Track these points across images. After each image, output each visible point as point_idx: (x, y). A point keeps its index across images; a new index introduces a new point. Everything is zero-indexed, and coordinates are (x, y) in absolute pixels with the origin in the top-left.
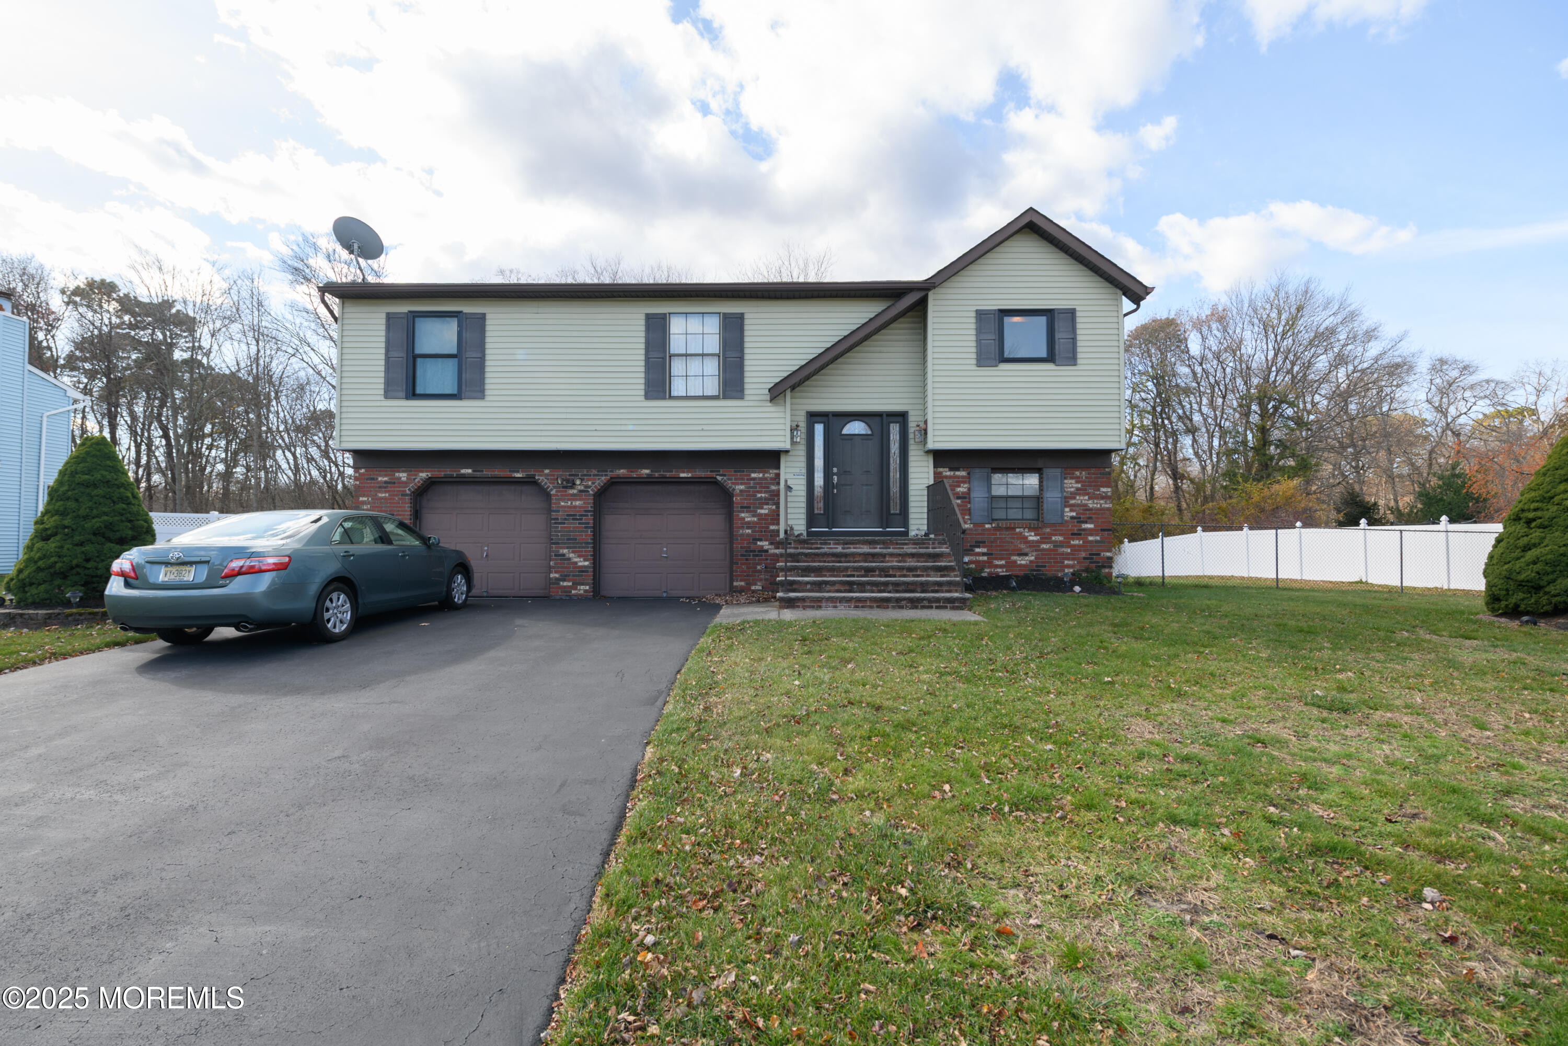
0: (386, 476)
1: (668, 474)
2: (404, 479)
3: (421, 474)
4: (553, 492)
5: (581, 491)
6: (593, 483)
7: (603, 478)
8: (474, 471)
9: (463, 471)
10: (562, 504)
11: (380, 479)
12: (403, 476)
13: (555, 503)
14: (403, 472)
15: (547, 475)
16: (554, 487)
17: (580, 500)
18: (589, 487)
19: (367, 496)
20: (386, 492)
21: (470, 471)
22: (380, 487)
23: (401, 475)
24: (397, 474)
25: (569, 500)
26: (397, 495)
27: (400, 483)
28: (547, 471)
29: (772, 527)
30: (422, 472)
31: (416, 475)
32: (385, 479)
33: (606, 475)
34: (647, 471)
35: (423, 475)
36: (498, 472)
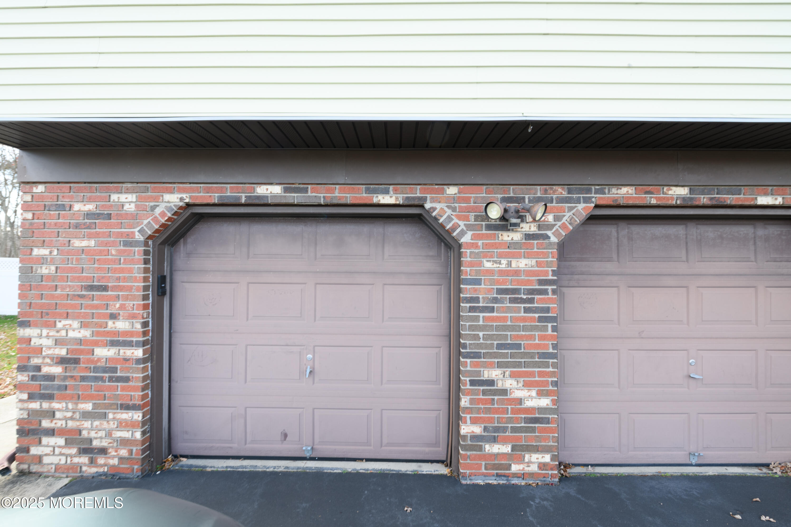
0: (90, 200)
1: (730, 199)
2: (130, 208)
3: (167, 197)
4: (466, 239)
5: (529, 236)
6: (557, 218)
7: (581, 206)
8: (286, 190)
9: (262, 190)
10: (488, 265)
11: (77, 207)
12: (128, 201)
13: (471, 264)
14: (128, 191)
15: (454, 199)
16: (469, 227)
17: (527, 256)
18: (550, 227)
19: (50, 245)
20: (90, 236)
21: (276, 190)
22: (77, 226)
23: (123, 197)
24: (114, 197)
25: (501, 256)
26: (113, 244)
27: (119, 216)
28: (452, 190)
30: (171, 192)
31: (156, 199)
32: (90, 207)
33: (587, 200)
34: (683, 191)
35: (172, 198)
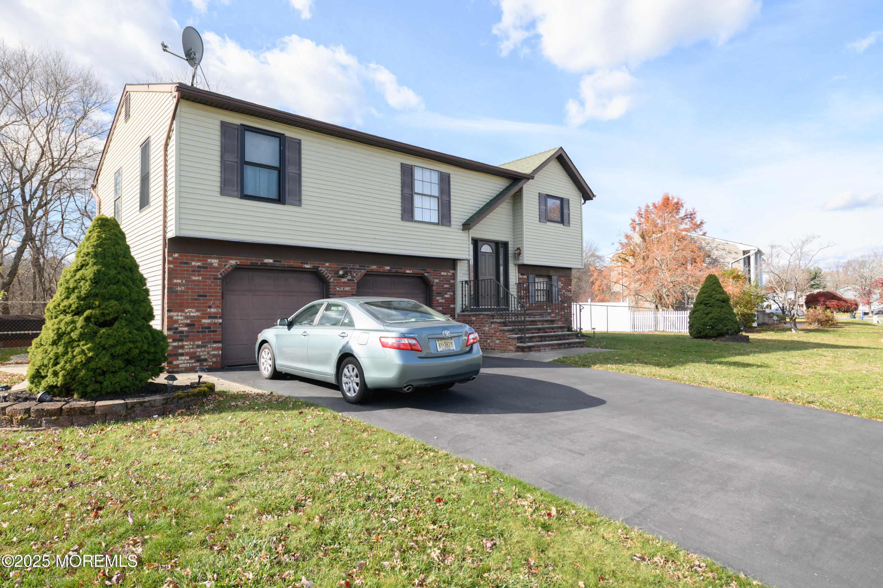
0: (199, 261)
1: (400, 271)
2: (216, 265)
3: (231, 261)
4: (331, 280)
5: (349, 280)
6: (357, 275)
7: (363, 271)
8: (274, 261)
9: (266, 261)
10: (338, 289)
11: (193, 263)
12: (215, 262)
13: (333, 289)
14: (214, 258)
15: (328, 267)
16: (332, 277)
17: (348, 286)
18: (355, 277)
19: (181, 278)
20: (199, 275)
21: (271, 261)
22: (194, 271)
23: (213, 261)
24: (209, 260)
25: (342, 286)
26: (210, 279)
27: (211, 268)
28: (327, 264)
29: (452, 306)
30: (232, 259)
31: (226, 262)
32: (199, 264)
33: (364, 269)
34: (388, 268)
35: (233, 262)
36: (292, 263)
